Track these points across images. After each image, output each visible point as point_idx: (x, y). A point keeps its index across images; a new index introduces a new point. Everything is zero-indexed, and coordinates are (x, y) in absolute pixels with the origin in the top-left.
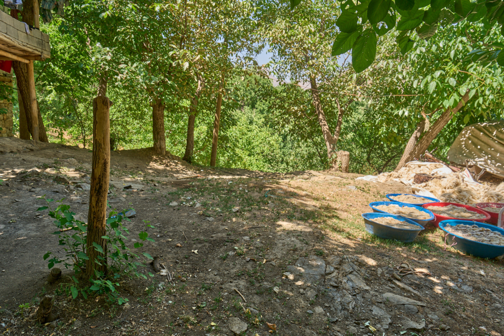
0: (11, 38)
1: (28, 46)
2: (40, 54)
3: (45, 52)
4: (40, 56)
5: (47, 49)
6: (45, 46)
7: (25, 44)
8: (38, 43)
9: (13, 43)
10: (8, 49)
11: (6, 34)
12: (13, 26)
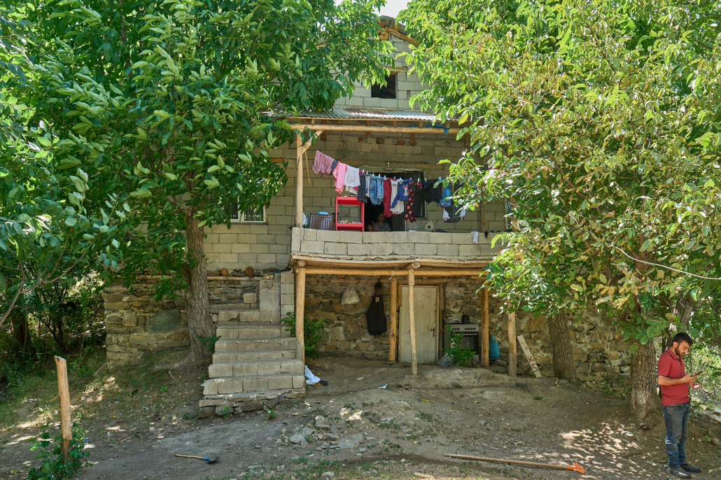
1: (481, 258)
7: (474, 257)
9: (448, 262)
11: (436, 255)
12: (449, 242)
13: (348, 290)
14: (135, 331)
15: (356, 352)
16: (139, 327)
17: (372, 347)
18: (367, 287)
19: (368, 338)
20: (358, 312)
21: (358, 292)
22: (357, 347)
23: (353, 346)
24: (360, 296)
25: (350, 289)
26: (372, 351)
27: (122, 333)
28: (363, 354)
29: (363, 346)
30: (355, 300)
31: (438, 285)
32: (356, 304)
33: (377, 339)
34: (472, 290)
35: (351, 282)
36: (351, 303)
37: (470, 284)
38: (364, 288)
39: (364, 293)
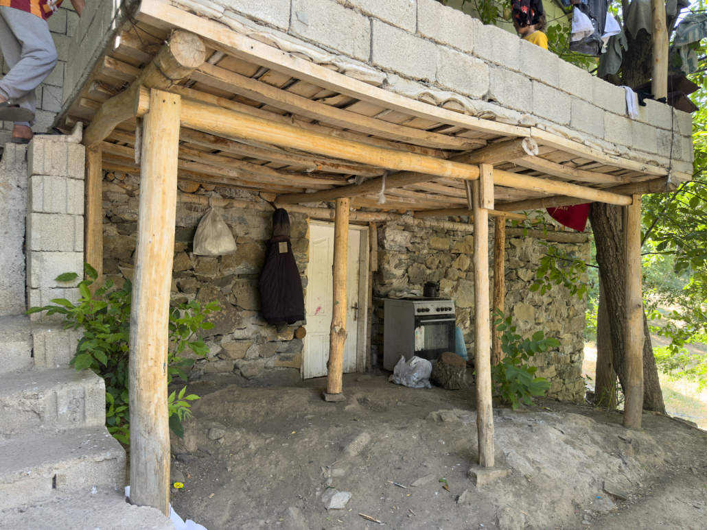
0: (582, 137)
1: (632, 154)
2: (663, 172)
3: (678, 166)
4: (665, 178)
5: (684, 157)
6: (678, 147)
7: (623, 150)
8: (662, 143)
9: (588, 152)
10: (575, 175)
11: (568, 126)
12: (590, 99)
13: (208, 221)
15: (220, 365)
17: (255, 350)
18: (248, 218)
19: (249, 327)
20: (226, 273)
21: (230, 226)
22: (223, 351)
23: (213, 350)
24: (236, 237)
25: (214, 221)
26: (255, 359)
28: (236, 367)
29: (235, 351)
30: (226, 245)
31: (368, 224)
32: (228, 255)
33: (266, 332)
34: (421, 238)
35: (213, 203)
36: (215, 251)
37: (418, 226)
38: (242, 221)
39: (240, 231)
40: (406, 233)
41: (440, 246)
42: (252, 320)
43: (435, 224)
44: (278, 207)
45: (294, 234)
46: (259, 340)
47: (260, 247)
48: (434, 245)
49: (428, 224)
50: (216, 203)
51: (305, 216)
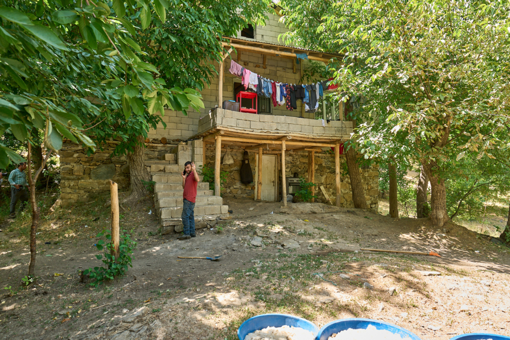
13: (227, 155)
14: (82, 178)
15: (230, 195)
16: (85, 176)
17: (240, 192)
18: (237, 154)
19: (238, 185)
20: (231, 169)
21: (232, 156)
22: (231, 191)
23: (228, 191)
24: (234, 159)
25: (228, 155)
26: (240, 194)
27: (73, 179)
28: (234, 196)
29: (234, 191)
30: (231, 162)
31: (277, 154)
32: (232, 164)
33: (243, 187)
34: (297, 158)
35: (228, 150)
36: (228, 163)
37: (295, 154)
38: (236, 155)
39: (235, 158)
40: (290, 157)
41: (304, 161)
42: (239, 183)
43: (302, 153)
44: (246, 150)
45: (251, 158)
46: (241, 189)
47: (241, 162)
48: (302, 161)
49: (299, 154)
50: (229, 150)
51: (255, 153)
